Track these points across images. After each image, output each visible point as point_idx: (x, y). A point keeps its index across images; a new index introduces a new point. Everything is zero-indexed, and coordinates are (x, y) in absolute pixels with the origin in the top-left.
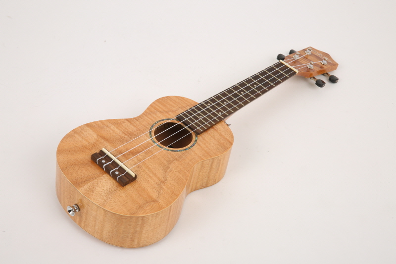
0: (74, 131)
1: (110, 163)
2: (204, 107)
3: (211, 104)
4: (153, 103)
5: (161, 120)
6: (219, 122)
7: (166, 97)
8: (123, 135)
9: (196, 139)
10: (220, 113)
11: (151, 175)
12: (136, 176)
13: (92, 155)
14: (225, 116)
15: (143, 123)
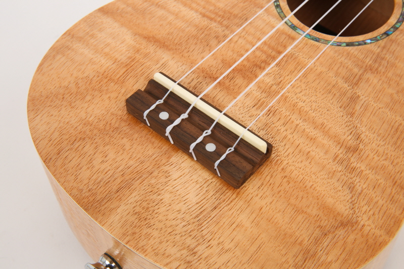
0: (70, 34)
1: (185, 116)
8: (205, 22)
11: (313, 133)
12: (270, 148)
13: (127, 101)
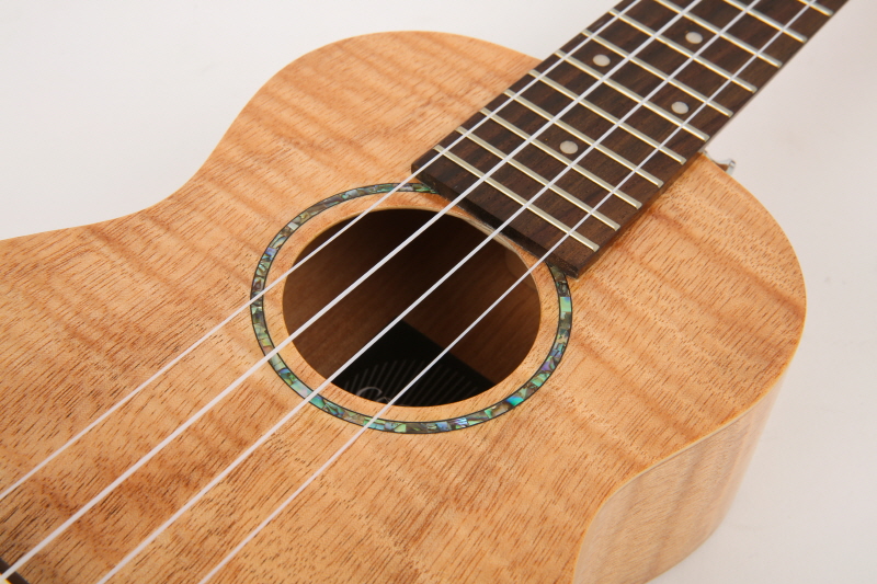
2: (579, 82)
3: (615, 59)
4: (265, 92)
5: (320, 206)
6: (687, 166)
7: (339, 45)
9: (566, 308)
10: (680, 107)
14: (712, 123)
15: (205, 244)
